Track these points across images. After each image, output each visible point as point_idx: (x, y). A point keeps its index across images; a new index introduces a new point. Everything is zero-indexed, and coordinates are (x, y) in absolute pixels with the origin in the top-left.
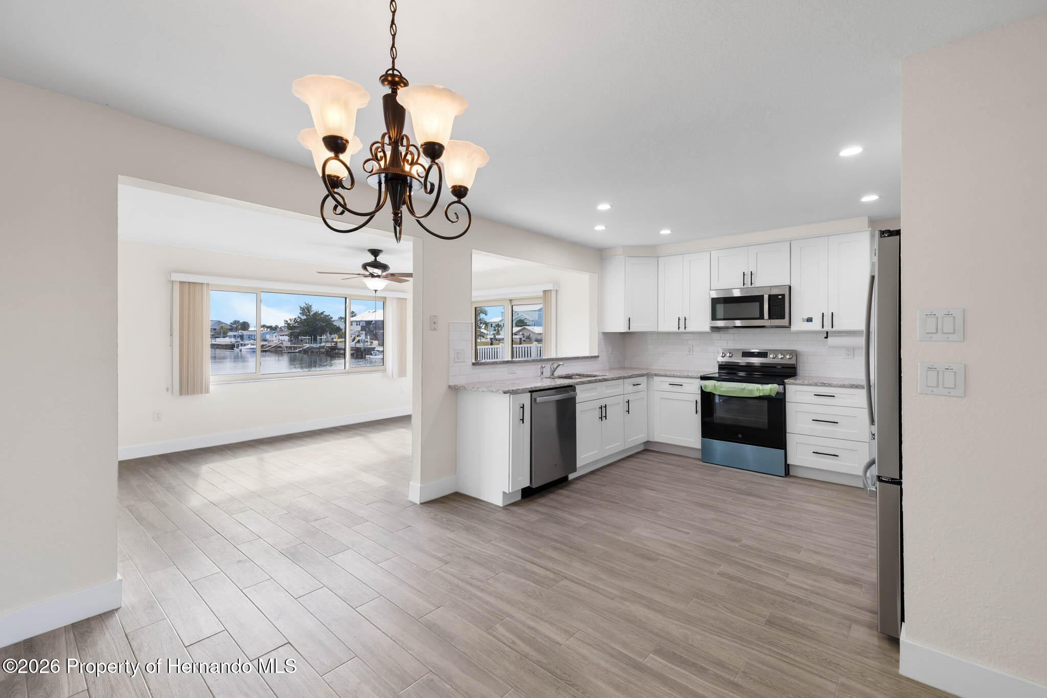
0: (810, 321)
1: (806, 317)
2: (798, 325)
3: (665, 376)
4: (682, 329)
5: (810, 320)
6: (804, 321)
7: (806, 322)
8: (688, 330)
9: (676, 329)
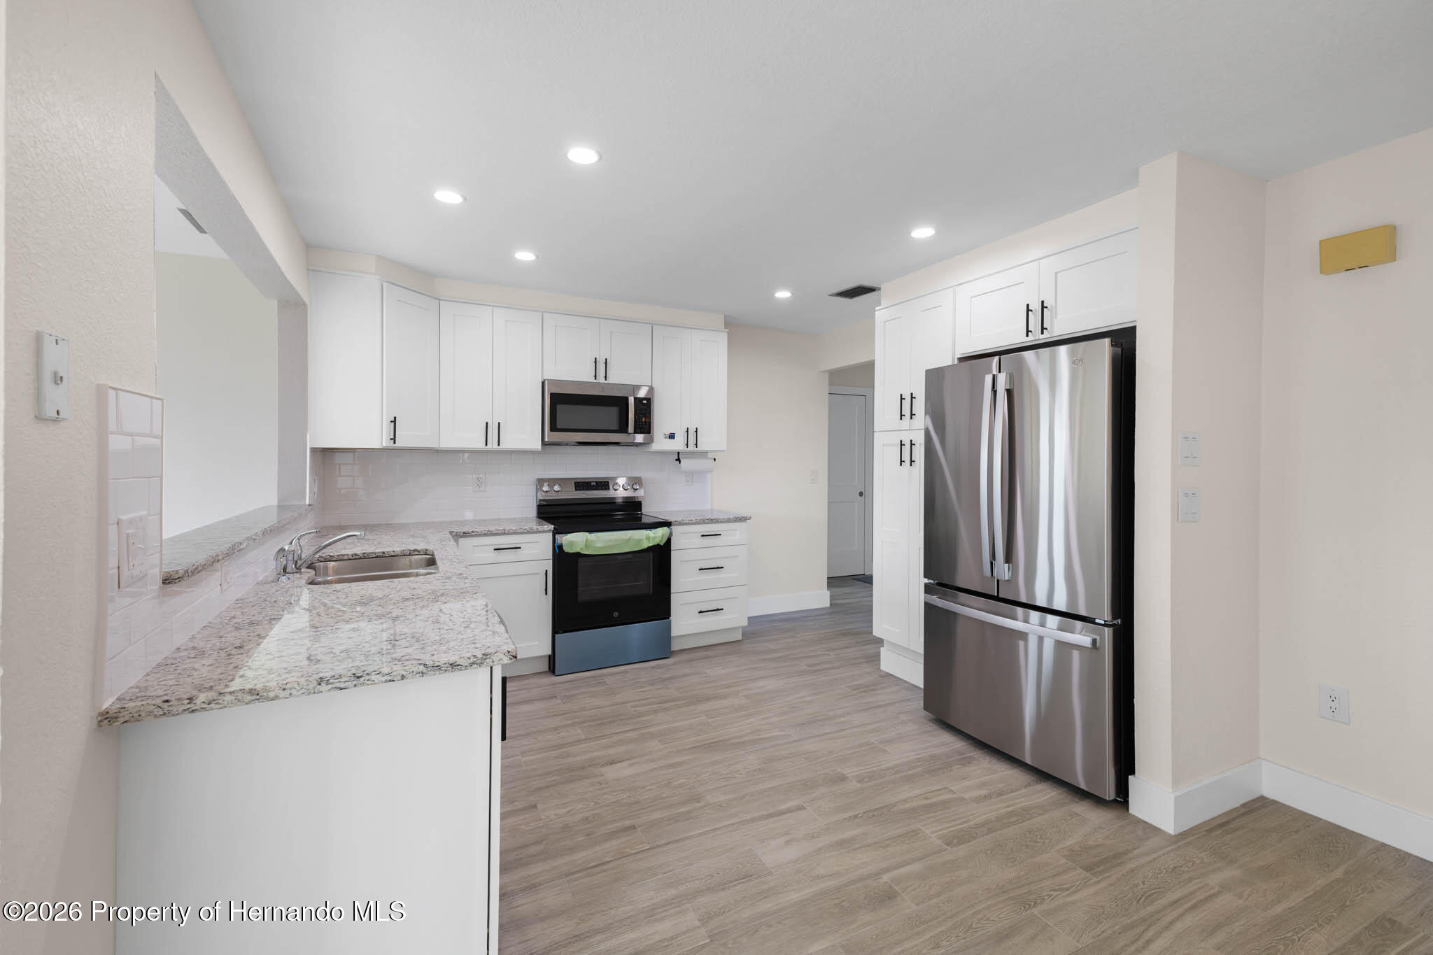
0: (672, 438)
1: (668, 433)
2: (660, 443)
3: (485, 535)
4: (493, 445)
5: (672, 436)
6: (666, 438)
7: (668, 439)
8: (504, 446)
9: (481, 445)
